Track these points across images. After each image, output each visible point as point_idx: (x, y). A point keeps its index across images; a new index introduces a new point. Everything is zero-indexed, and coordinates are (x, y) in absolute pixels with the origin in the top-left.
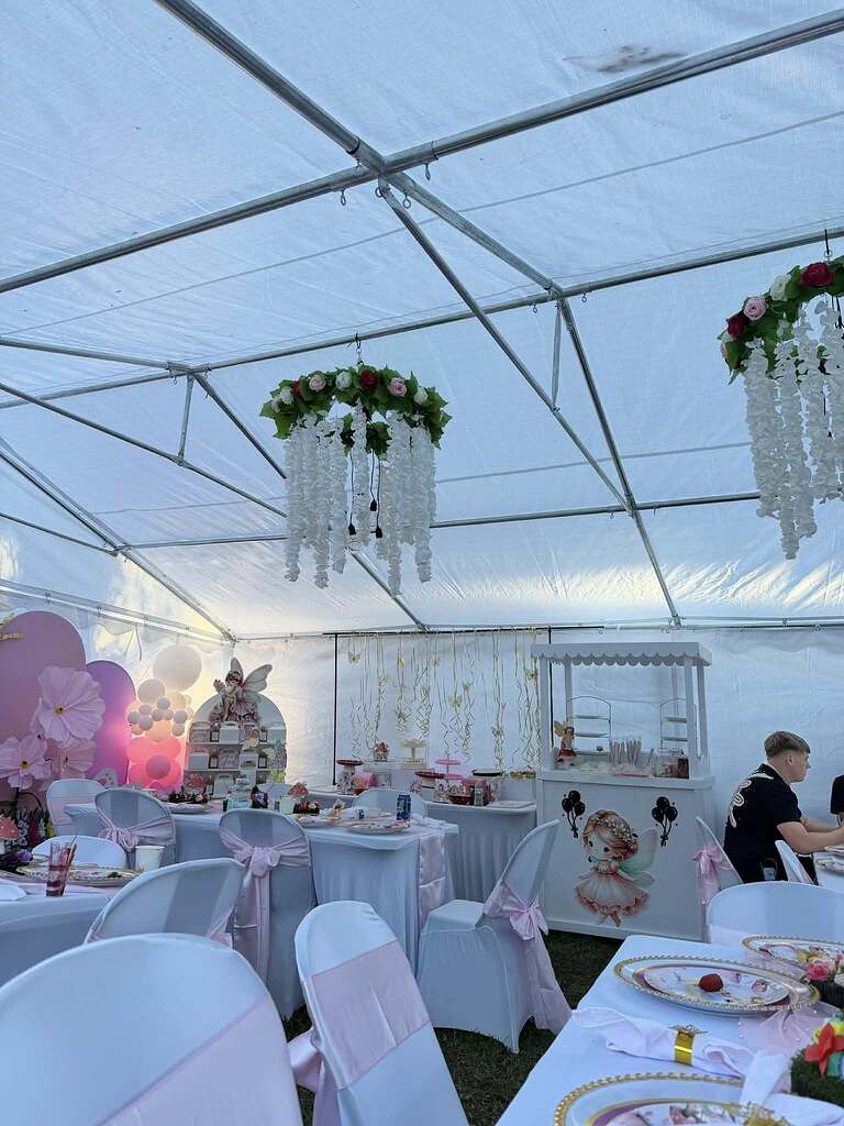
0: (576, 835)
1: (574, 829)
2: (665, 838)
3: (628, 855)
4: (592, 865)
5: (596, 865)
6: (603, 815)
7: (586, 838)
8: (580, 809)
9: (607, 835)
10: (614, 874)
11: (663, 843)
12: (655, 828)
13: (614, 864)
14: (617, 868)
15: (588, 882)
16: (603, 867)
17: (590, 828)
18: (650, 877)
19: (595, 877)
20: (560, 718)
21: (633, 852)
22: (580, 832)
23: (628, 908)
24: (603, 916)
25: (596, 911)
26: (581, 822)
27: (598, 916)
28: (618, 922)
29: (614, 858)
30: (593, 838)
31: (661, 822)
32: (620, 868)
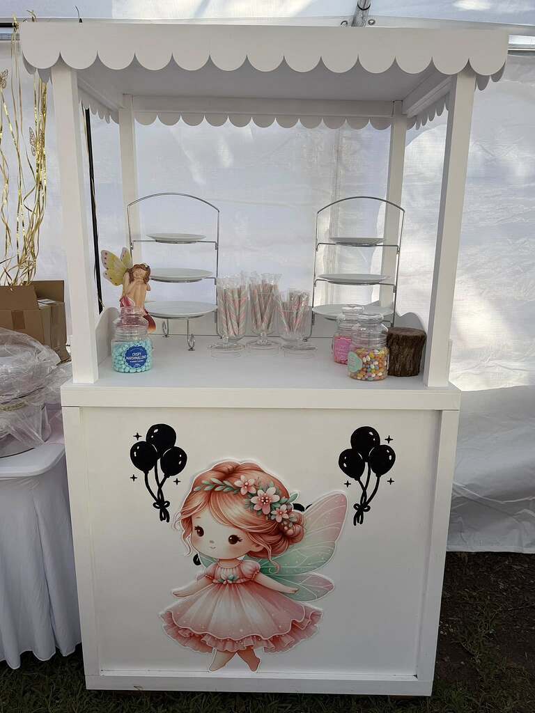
0: (165, 516)
1: (161, 504)
2: (362, 508)
3: (283, 544)
4: (201, 570)
5: (210, 569)
6: (229, 473)
7: (188, 521)
8: (175, 462)
9: (236, 510)
10: (250, 582)
11: (358, 518)
12: (343, 490)
13: (250, 565)
14: (256, 572)
15: (191, 603)
16: (226, 572)
17: (199, 500)
18: (328, 582)
19: (210, 590)
20: (112, 245)
21: (291, 539)
22: (174, 510)
23: (276, 640)
24: (222, 656)
25: (209, 649)
26: (177, 490)
27: (210, 657)
28: (254, 664)
29: (251, 554)
30: (205, 519)
31: (358, 478)
32: (262, 571)
